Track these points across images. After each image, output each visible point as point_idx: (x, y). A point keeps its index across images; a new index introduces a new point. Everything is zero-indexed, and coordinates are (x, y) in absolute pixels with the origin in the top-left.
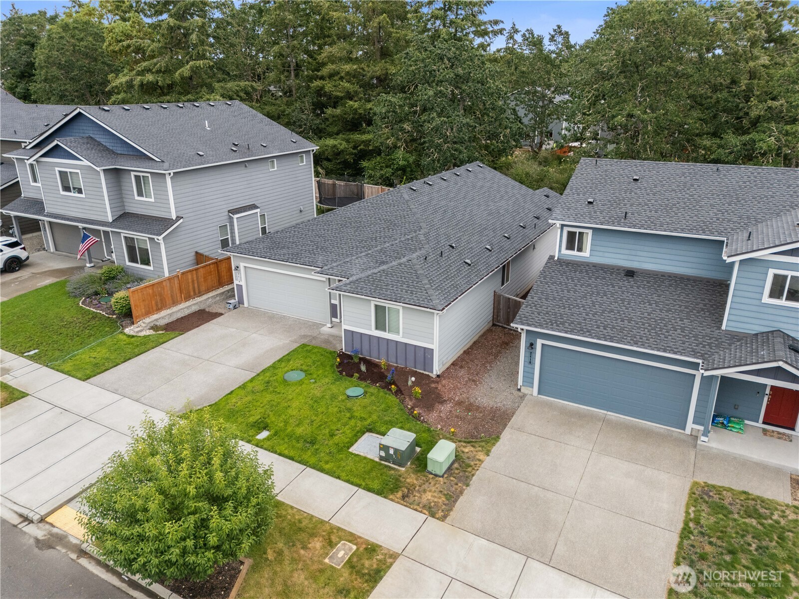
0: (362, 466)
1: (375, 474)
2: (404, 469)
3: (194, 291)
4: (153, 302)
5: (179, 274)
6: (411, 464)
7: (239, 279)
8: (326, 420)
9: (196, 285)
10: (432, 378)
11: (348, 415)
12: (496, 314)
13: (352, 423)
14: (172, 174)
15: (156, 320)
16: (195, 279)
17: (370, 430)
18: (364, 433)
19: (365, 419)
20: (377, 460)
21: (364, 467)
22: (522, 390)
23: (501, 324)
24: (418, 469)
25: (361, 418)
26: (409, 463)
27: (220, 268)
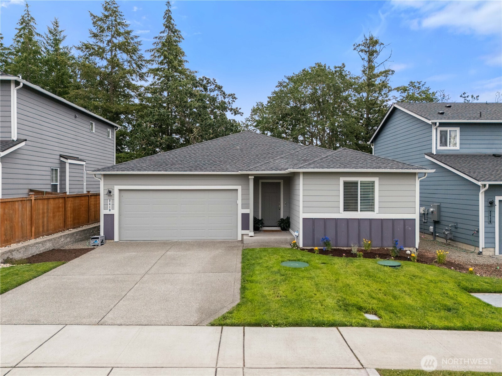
5: (33, 199)
7: (110, 208)
9: (46, 220)
16: (45, 210)
22: (484, 253)
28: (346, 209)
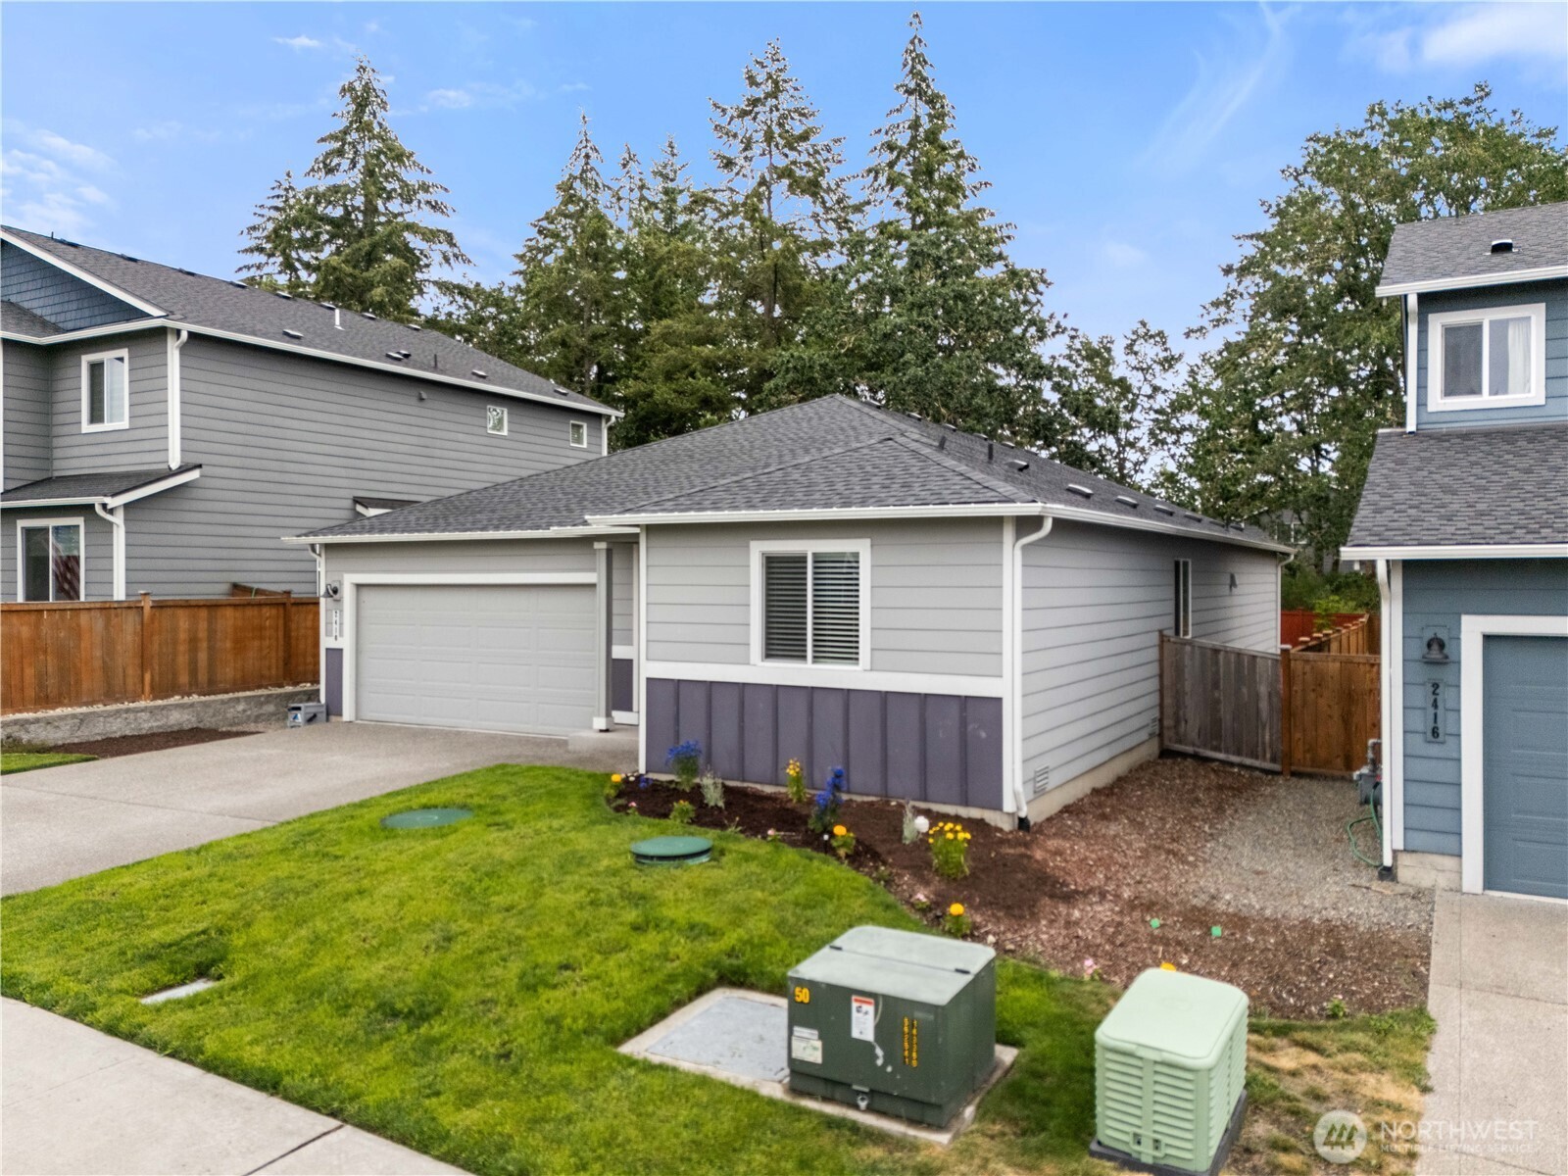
0: (684, 1115)
1: (759, 1158)
2: (943, 1138)
3: (193, 672)
4: (29, 672)
5: (147, 604)
6: (981, 1115)
7: (336, 631)
8: (519, 932)
9: (203, 657)
10: (1001, 830)
11: (632, 915)
12: (1169, 711)
13: (650, 943)
14: (184, 335)
15: (23, 724)
16: (202, 634)
17: (735, 977)
18: (701, 990)
19: (714, 933)
20: (774, 1090)
21: (695, 1124)
22: (1403, 874)
23: (1189, 749)
24: (1033, 1141)
25: (692, 927)
26: (969, 1112)
27: (294, 626)
28: (771, 651)
